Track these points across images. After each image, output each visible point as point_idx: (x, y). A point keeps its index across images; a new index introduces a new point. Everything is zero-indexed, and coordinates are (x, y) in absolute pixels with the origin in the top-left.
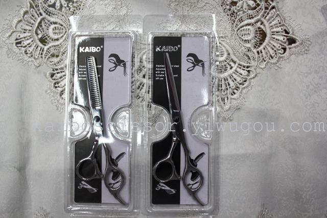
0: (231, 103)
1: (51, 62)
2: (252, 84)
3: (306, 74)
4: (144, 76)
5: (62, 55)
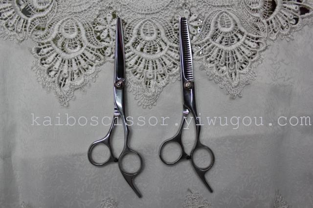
0: (239, 78)
1: (36, 36)
2: (262, 57)
4: (142, 50)
5: (49, 28)
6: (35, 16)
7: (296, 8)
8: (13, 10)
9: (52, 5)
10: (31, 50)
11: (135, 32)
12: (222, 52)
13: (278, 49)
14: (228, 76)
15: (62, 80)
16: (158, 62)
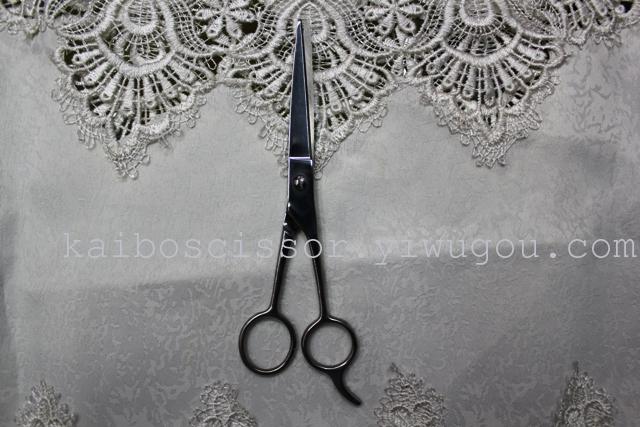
10: (53, 56)
11: (281, 24)
12: (468, 67)
13: (589, 64)
14: (480, 120)
16: (329, 88)
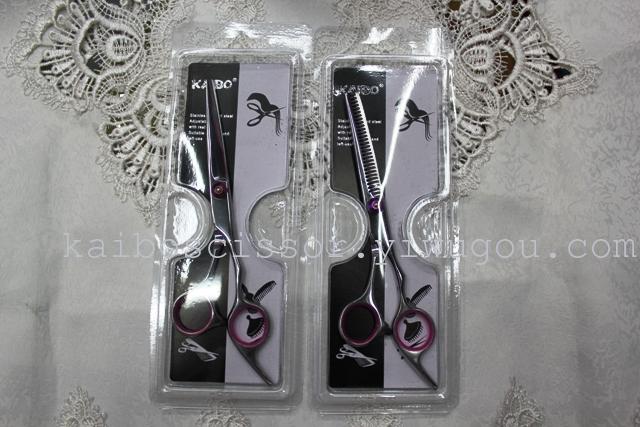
1: (108, 104)
3: (591, 132)
5: (131, 92)
6: (108, 72)
7: (548, 69)
8: (73, 61)
9: (137, 55)
10: (98, 129)
13: (518, 136)
15: (150, 182)
